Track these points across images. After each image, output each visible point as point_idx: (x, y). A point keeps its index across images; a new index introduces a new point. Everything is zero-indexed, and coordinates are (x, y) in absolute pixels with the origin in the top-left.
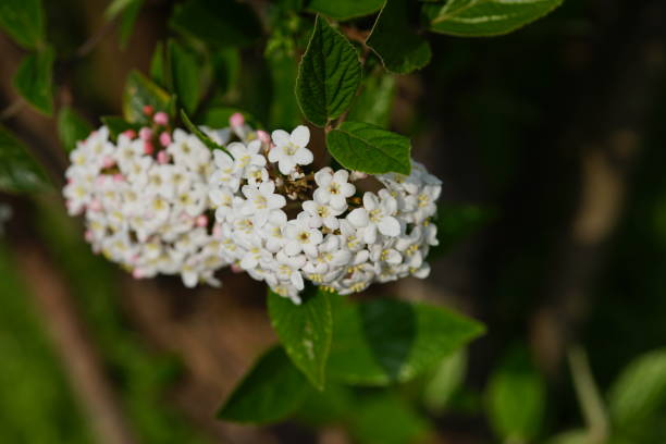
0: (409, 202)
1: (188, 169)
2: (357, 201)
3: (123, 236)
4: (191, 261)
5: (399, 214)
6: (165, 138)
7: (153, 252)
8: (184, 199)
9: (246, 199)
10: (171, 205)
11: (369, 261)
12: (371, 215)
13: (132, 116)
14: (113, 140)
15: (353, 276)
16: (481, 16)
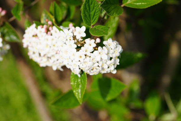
0: (111, 51)
1: (56, 37)
2: (96, 49)
3: (37, 54)
4: (55, 63)
5: (108, 54)
6: (50, 28)
7: (45, 59)
8: (54, 45)
9: (66, 44)
10: (50, 47)
11: (98, 66)
12: (100, 53)
13: (43, 21)
14: (37, 28)
15: (94, 70)
16: (139, 2)
